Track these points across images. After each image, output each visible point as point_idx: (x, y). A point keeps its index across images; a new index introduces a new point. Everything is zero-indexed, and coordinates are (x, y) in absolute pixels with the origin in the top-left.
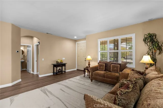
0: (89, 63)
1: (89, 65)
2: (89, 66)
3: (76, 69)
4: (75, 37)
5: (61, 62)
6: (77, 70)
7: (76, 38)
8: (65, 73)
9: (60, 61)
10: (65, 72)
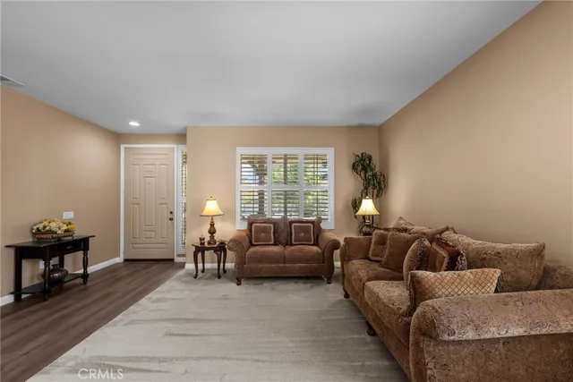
0: (212, 225)
1: (212, 232)
2: (212, 237)
3: (119, 260)
4: (134, 124)
5: (66, 231)
6: (125, 260)
7: (134, 127)
8: (85, 282)
9: (65, 227)
10: (85, 276)
